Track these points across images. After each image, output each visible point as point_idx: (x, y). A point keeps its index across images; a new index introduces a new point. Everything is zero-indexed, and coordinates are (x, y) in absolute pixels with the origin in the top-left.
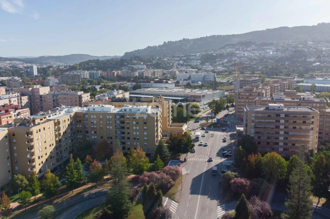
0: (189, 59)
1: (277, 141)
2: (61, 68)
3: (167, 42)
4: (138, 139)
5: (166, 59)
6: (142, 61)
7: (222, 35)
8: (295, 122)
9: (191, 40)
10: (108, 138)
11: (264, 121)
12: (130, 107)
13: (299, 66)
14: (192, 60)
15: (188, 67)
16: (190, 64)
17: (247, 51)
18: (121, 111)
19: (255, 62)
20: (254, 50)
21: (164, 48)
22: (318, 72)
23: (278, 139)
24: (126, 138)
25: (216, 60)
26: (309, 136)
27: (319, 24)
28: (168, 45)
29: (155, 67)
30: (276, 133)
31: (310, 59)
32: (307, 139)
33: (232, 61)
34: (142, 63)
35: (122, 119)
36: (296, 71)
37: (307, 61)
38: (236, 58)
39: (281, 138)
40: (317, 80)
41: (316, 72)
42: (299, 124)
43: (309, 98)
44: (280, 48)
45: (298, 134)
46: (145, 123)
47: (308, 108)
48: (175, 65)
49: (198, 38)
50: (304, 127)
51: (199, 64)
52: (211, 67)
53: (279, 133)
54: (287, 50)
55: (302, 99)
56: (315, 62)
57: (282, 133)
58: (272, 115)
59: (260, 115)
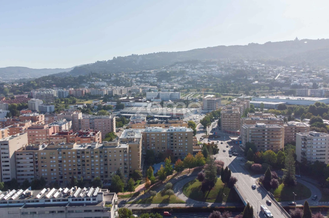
0: (145, 76)
1: (264, 145)
2: (16, 85)
3: (116, 57)
4: (182, 148)
5: (123, 76)
6: (100, 78)
7: (168, 52)
8: (272, 134)
9: (140, 56)
10: (163, 148)
11: (256, 134)
12: (174, 128)
13: (242, 84)
14: (148, 77)
15: (147, 84)
16: (147, 81)
17: (196, 69)
18: (169, 130)
19: (205, 80)
20: (201, 68)
21: (114, 63)
22: (258, 89)
23: (264, 143)
24: (174, 148)
25: (171, 77)
26: (280, 141)
27: (249, 44)
28: (118, 61)
29: (114, 84)
30: (263, 140)
31: (249, 78)
32: (279, 143)
33: (186, 79)
34: (101, 80)
35: (172, 136)
36: (241, 89)
37: (247, 80)
38: (188, 76)
39: (266, 143)
40: (262, 98)
41: (256, 89)
42: (275, 135)
43: (273, 118)
44: (223, 67)
45: (275, 140)
46: (186, 138)
47: (277, 125)
48: (133, 82)
49: (146, 54)
50: (277, 136)
51: (156, 81)
52: (168, 85)
53: (264, 140)
54: (229, 69)
55: (269, 119)
56: (254, 81)
57: (266, 140)
58: (261, 130)
59: (254, 130)
